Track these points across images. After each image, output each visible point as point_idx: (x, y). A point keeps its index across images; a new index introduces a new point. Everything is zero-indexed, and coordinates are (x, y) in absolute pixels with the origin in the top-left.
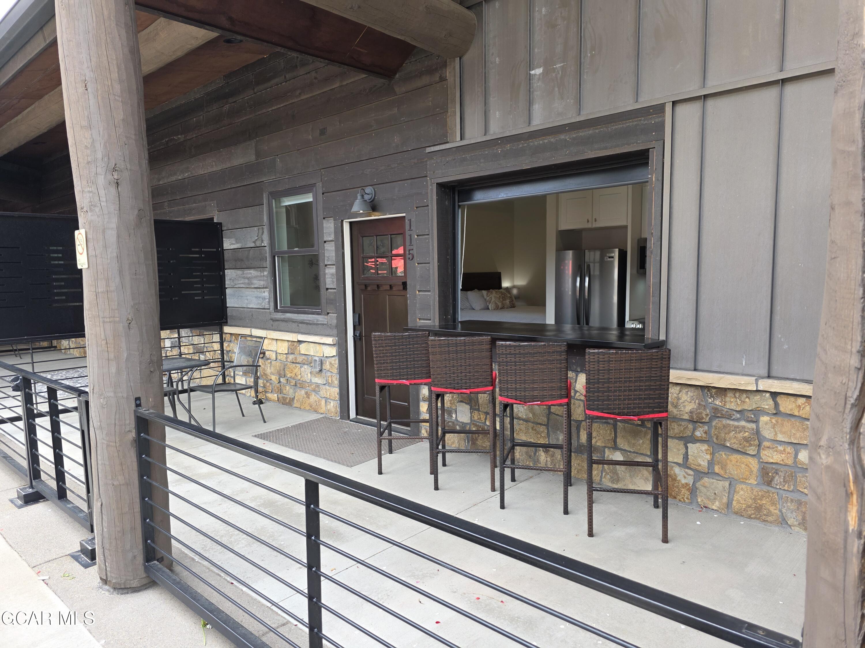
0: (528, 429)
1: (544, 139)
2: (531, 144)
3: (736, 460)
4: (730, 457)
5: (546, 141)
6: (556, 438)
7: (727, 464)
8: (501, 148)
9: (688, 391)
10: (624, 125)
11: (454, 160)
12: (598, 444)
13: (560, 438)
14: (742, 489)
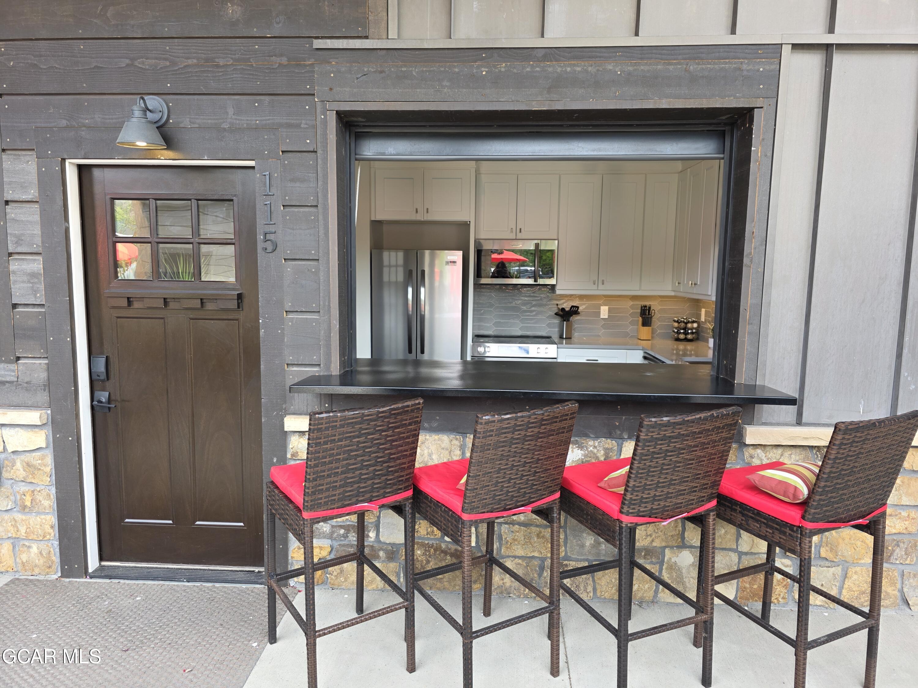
0: (530, 538)
1: (574, 65)
2: (550, 69)
3: (849, 537)
4: (841, 534)
5: (578, 69)
6: (578, 545)
7: (838, 544)
8: (487, 68)
9: (791, 454)
10: (716, 66)
11: (381, 72)
12: (654, 544)
13: (588, 544)
14: (856, 573)
